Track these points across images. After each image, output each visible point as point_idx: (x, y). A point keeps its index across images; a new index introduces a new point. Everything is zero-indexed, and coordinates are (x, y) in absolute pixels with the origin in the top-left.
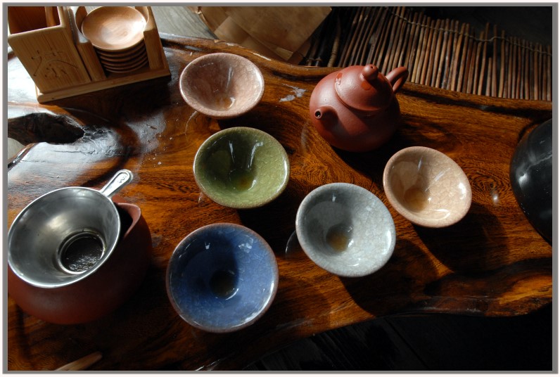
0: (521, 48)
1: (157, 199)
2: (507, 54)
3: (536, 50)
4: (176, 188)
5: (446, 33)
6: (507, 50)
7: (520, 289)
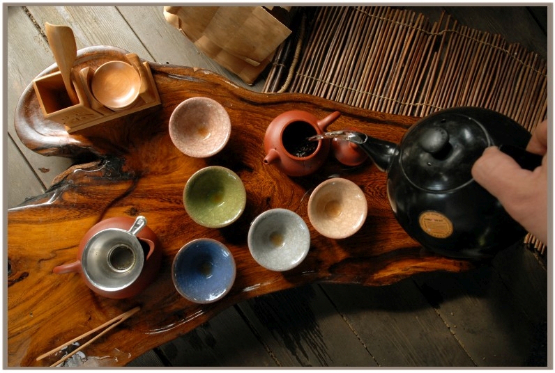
0: (468, 39)
1: (161, 209)
2: (452, 48)
3: (482, 42)
4: (173, 201)
5: (401, 27)
6: (453, 43)
7: (391, 268)
